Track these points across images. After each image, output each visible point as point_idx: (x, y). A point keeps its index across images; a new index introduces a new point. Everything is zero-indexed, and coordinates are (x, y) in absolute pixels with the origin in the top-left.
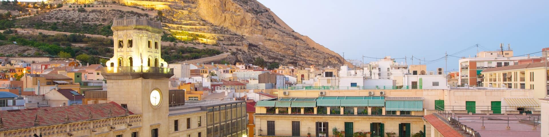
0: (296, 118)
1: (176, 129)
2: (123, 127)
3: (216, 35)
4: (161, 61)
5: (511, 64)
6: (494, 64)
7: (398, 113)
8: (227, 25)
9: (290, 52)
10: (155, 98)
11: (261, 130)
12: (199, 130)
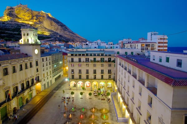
0: (80, 57)
1: (43, 61)
2: (27, 61)
3: (49, 33)
4: (38, 40)
5: (131, 42)
6: (127, 42)
7: (108, 55)
8: (53, 29)
9: (72, 38)
10: (36, 51)
11: (69, 61)
12: (50, 61)
